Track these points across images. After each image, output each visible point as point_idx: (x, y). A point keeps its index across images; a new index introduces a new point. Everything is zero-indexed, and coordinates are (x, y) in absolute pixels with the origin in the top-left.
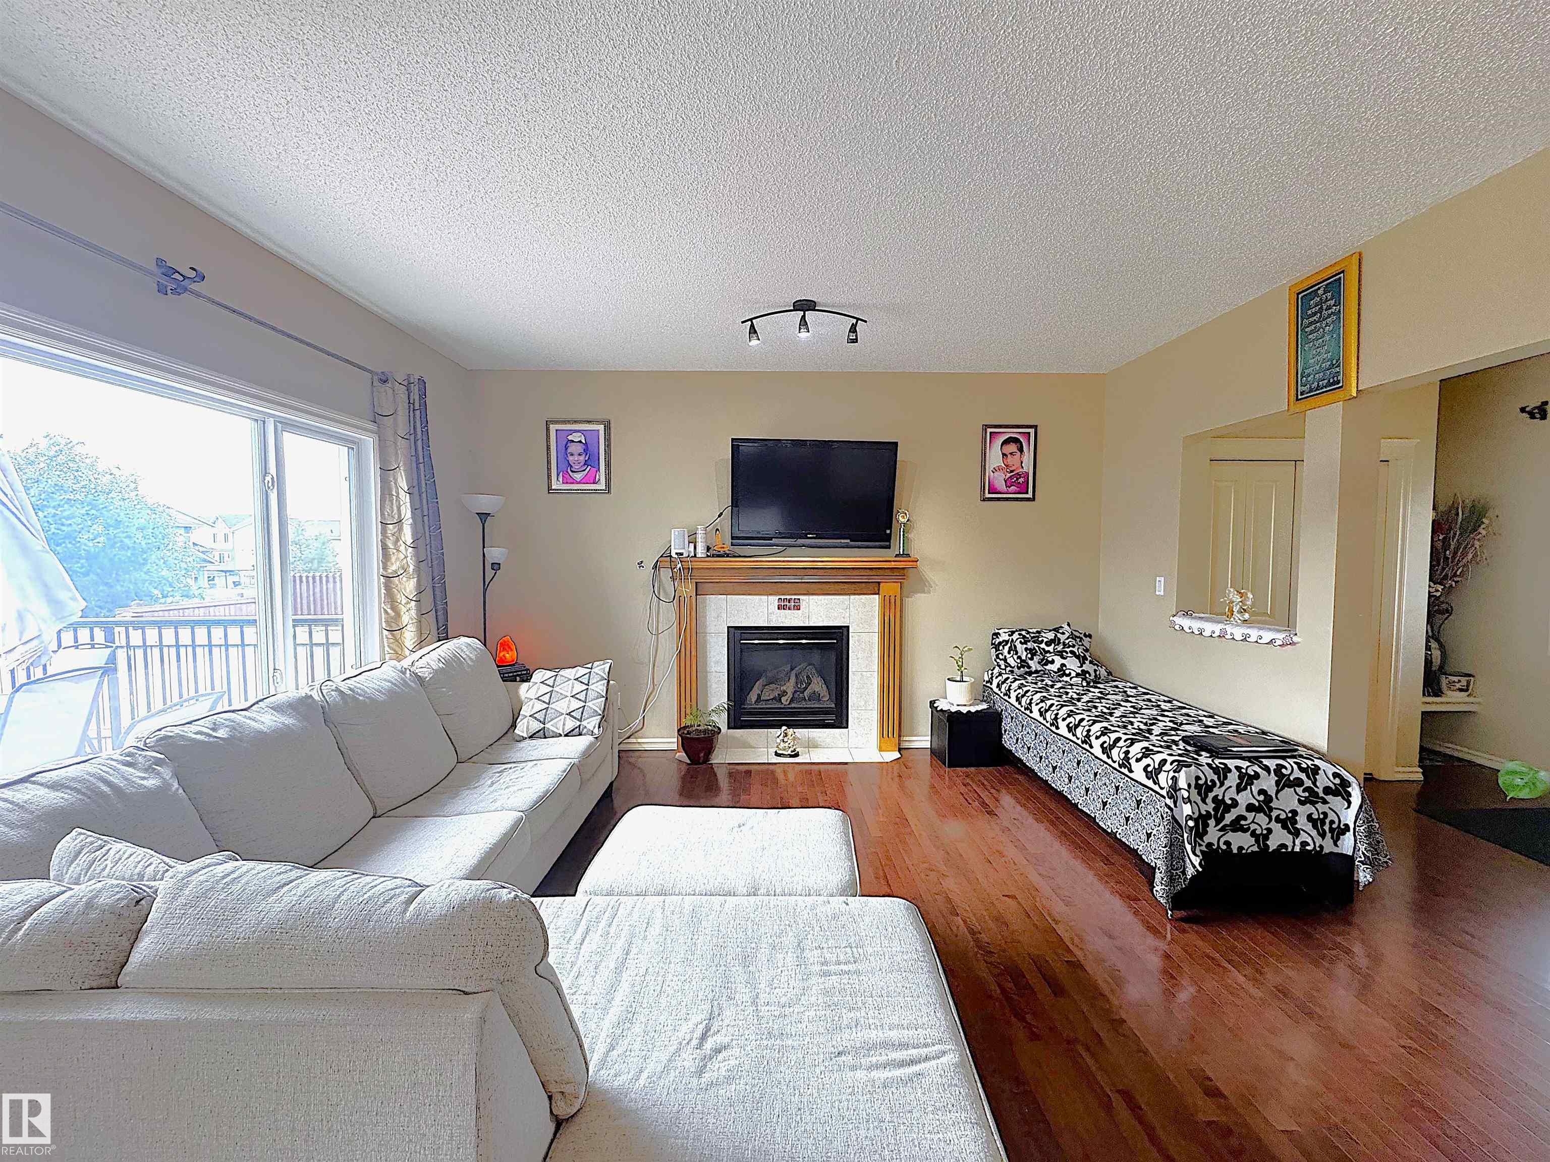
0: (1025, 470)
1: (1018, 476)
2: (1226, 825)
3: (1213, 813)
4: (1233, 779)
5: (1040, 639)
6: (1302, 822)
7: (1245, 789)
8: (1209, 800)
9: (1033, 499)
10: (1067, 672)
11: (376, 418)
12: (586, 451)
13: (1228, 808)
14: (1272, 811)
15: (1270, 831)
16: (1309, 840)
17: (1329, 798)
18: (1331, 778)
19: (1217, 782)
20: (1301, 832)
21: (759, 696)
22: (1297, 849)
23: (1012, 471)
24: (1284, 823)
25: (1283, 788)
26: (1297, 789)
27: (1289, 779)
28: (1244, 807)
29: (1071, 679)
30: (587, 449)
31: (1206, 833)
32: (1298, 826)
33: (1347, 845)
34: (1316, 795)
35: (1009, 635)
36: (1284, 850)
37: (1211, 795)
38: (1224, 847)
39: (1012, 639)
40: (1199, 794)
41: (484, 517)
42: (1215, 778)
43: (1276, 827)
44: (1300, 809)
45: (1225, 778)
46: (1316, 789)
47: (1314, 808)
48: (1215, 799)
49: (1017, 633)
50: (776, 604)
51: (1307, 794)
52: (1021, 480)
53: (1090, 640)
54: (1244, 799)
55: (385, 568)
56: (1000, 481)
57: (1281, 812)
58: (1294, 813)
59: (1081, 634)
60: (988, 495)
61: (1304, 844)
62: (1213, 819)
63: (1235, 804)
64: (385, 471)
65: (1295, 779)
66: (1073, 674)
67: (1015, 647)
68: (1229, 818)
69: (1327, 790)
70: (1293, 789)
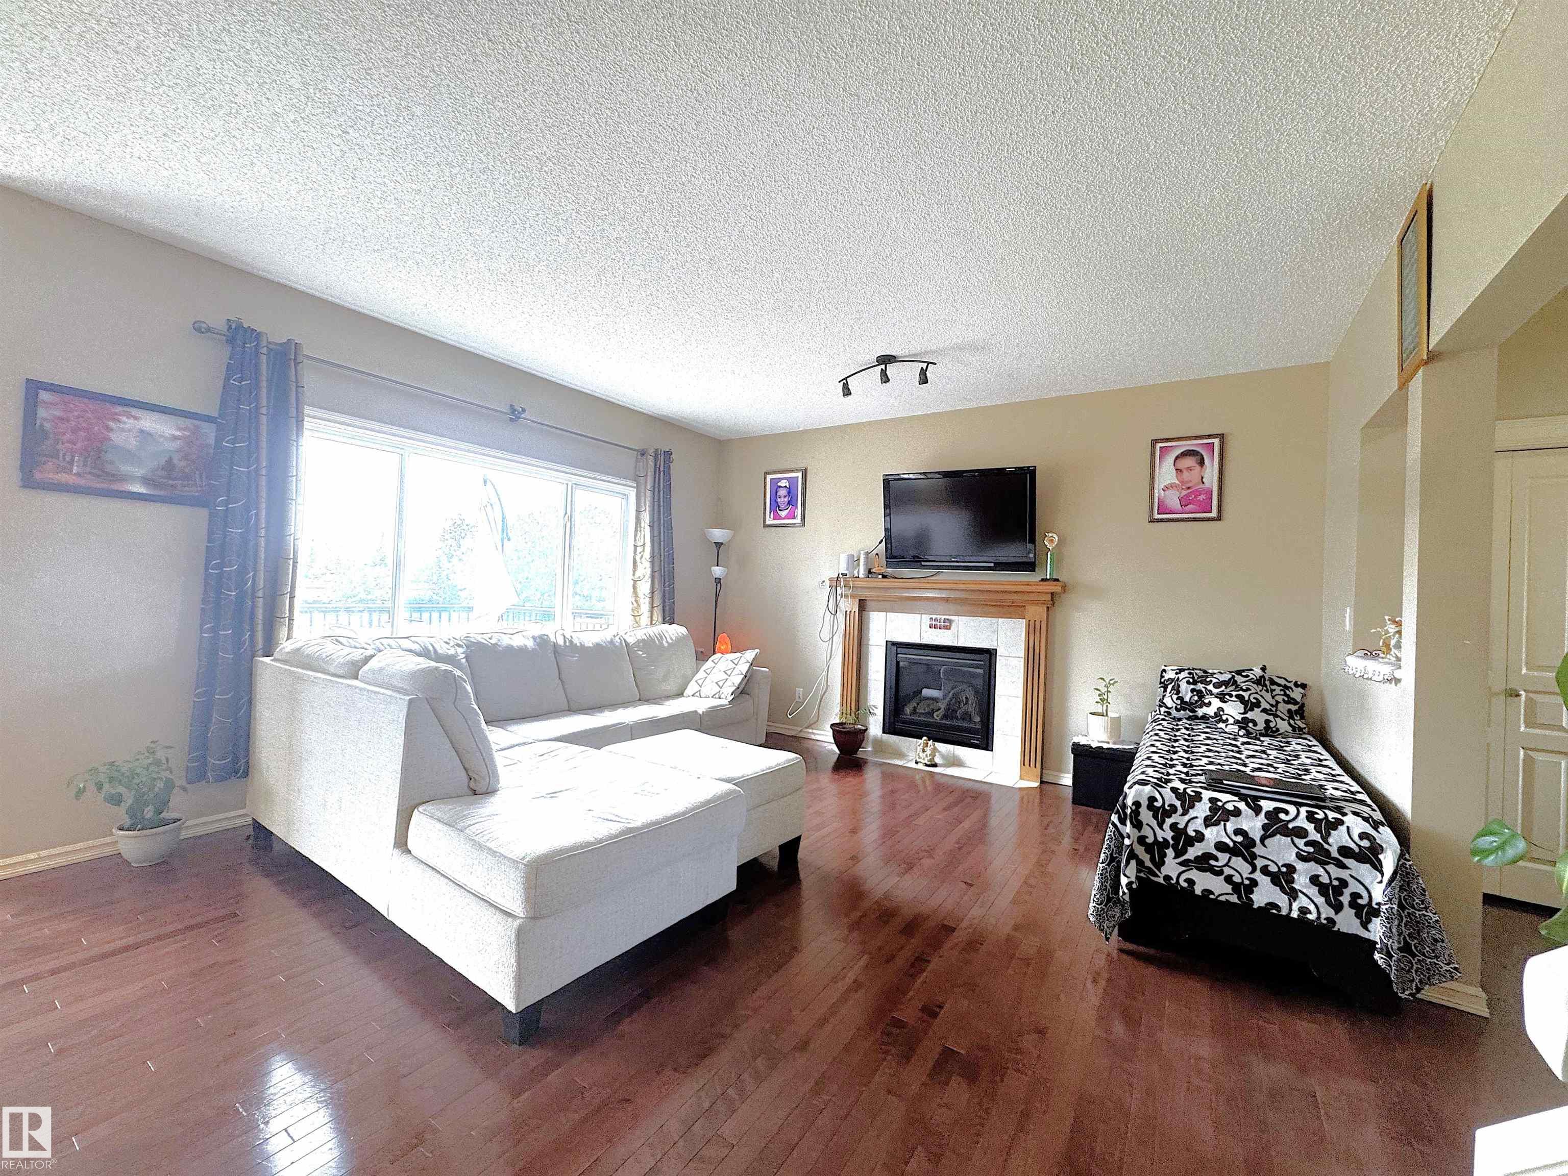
0: (1207, 485)
1: (1198, 493)
2: (1188, 861)
3: (1171, 842)
4: (1202, 810)
5: (1208, 680)
6: (1301, 881)
7: (1216, 824)
8: (1166, 826)
9: (1219, 518)
10: (1224, 717)
11: (636, 478)
12: (789, 493)
13: (1191, 842)
14: (1256, 859)
15: (1254, 883)
16: (1312, 907)
17: (1349, 862)
18: (1356, 838)
19: (1180, 808)
20: (1300, 894)
21: (915, 709)
22: (1295, 914)
23: (1189, 488)
24: (1275, 879)
25: (1273, 835)
26: (1296, 840)
27: (1286, 825)
28: (1213, 844)
29: (1226, 726)
30: (790, 491)
31: (1163, 863)
32: (1296, 886)
33: (1377, 930)
34: (1327, 853)
35: (1177, 673)
36: (1274, 911)
37: (1169, 821)
38: (1185, 885)
39: (1178, 678)
40: (1155, 817)
41: (719, 545)
42: (1178, 804)
43: (1264, 881)
44: (1300, 866)
45: (1192, 807)
46: (1326, 846)
47: (1322, 870)
48: (1174, 826)
49: (1187, 672)
50: (928, 623)
51: (1311, 850)
52: (1201, 497)
53: (1302, 691)
54: (1213, 834)
55: (634, 575)
56: (1173, 500)
57: (1269, 863)
58: (1291, 869)
59: (1290, 682)
60: (1157, 516)
61: (1304, 911)
62: (1171, 849)
63: (1200, 837)
64: (638, 511)
65: (1294, 828)
66: (1231, 721)
67: (1179, 686)
68: (1193, 852)
69: (1345, 851)
70: (1289, 839)
